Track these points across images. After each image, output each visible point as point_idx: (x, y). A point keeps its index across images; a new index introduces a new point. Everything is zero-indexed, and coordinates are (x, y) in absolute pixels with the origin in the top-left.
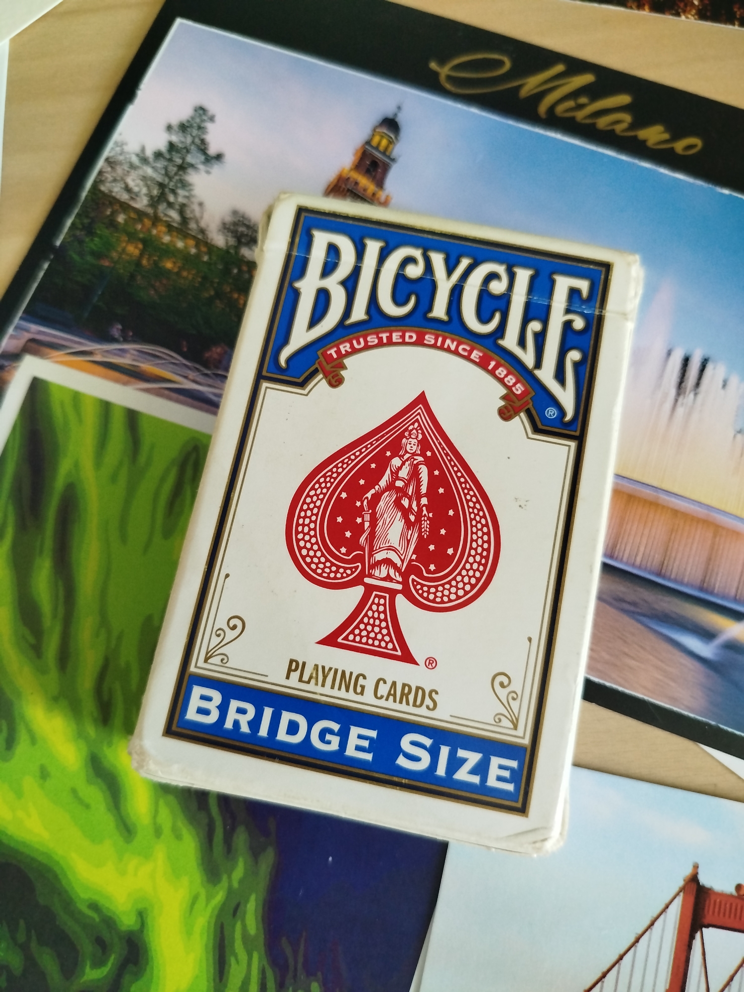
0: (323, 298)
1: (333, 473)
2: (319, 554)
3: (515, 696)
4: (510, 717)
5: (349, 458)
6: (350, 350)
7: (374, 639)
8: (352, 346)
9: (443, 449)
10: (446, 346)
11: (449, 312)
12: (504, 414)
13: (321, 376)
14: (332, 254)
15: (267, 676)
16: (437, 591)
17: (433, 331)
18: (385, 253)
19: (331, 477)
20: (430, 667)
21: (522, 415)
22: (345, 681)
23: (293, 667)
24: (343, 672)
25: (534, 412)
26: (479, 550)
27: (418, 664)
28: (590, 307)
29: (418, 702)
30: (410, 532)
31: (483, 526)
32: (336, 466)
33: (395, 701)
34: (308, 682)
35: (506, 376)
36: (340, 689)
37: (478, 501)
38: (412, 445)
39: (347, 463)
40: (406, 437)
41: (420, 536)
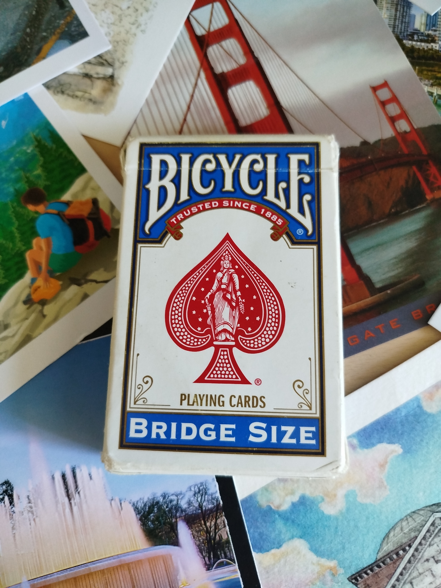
0: (163, 191)
1: (186, 287)
2: (186, 334)
3: (307, 391)
4: (307, 404)
5: (193, 277)
6: (183, 218)
7: (225, 374)
8: (184, 215)
9: (244, 263)
10: (235, 206)
11: (233, 186)
12: (274, 237)
13: (169, 235)
14: (163, 165)
15: (170, 406)
16: (255, 342)
17: (227, 198)
18: (193, 160)
19: (185, 290)
20: (258, 384)
21: (284, 236)
22: (213, 401)
23: (183, 398)
24: (211, 396)
25: (290, 233)
26: (274, 315)
27: (251, 384)
28: (311, 169)
29: (255, 405)
30: (234, 312)
31: (273, 301)
32: (187, 283)
33: (242, 406)
34: (193, 405)
35: (272, 216)
36: (211, 405)
37: (268, 288)
38: (227, 264)
39: (193, 280)
40: (222, 260)
41: (240, 313)
